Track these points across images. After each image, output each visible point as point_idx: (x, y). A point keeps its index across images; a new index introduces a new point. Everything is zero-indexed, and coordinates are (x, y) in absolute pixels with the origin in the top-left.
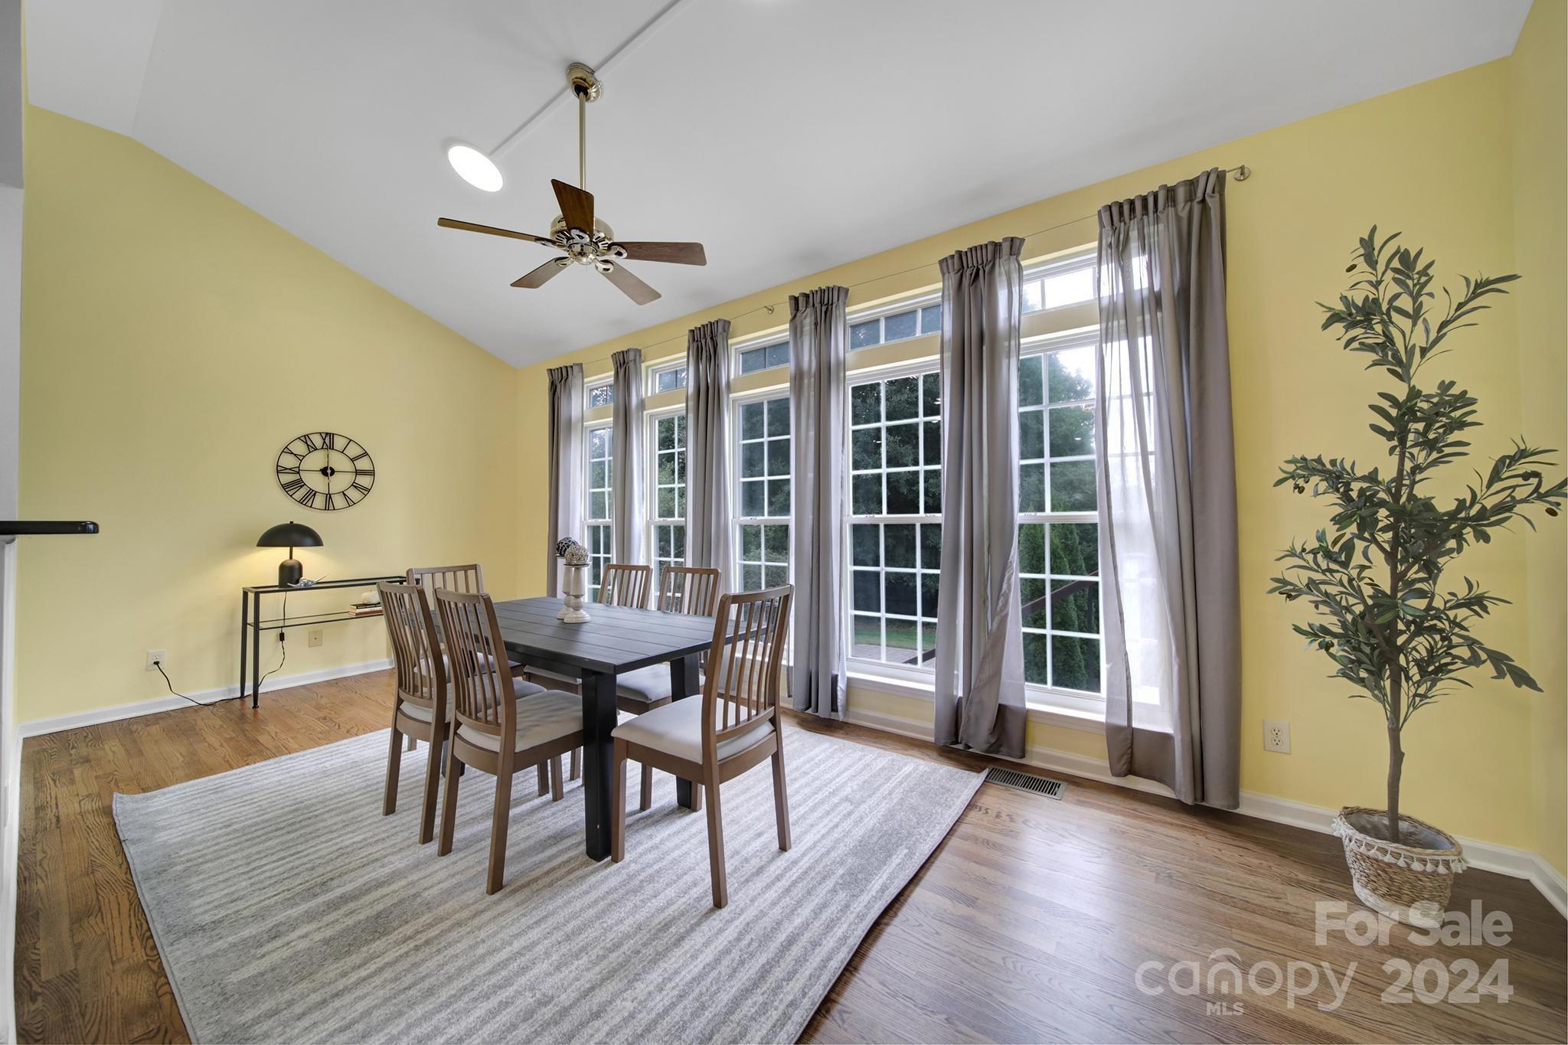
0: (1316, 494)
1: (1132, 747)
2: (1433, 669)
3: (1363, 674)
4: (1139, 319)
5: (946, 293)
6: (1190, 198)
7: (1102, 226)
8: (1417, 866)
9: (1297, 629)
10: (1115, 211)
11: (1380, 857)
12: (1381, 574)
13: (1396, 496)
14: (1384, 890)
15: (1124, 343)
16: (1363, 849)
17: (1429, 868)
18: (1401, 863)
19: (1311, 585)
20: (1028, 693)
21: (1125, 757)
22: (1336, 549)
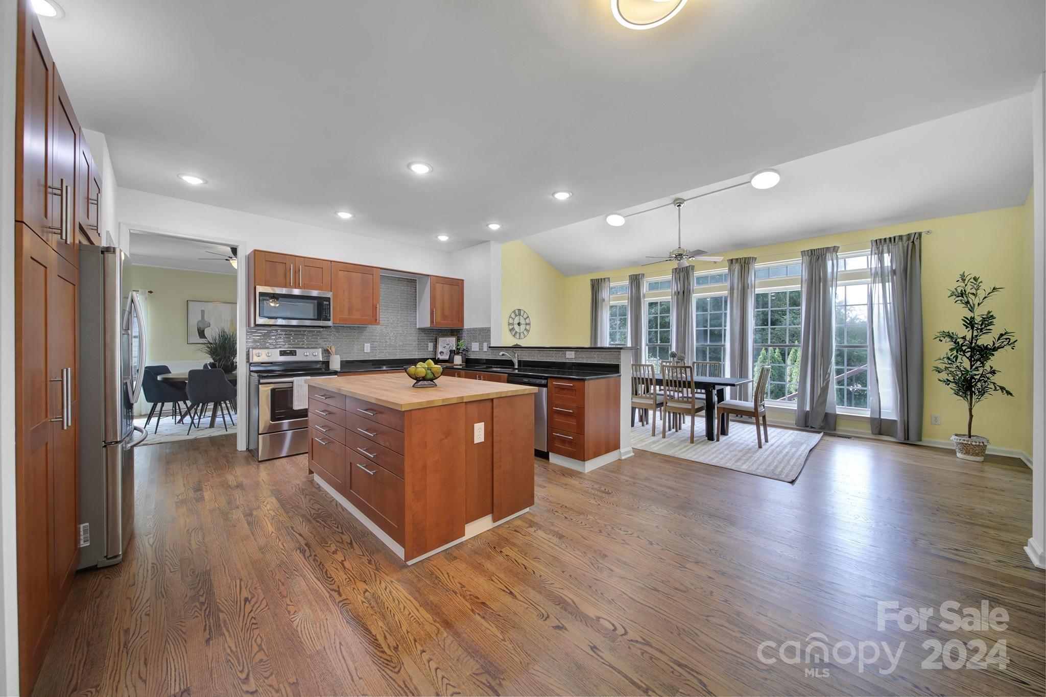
0: (946, 342)
1: (880, 425)
2: (982, 392)
3: (961, 393)
4: (887, 278)
5: (804, 261)
6: (909, 239)
7: (872, 245)
8: (974, 443)
9: (939, 380)
10: (878, 242)
11: (963, 442)
12: (966, 364)
13: (971, 343)
14: (964, 452)
15: (881, 284)
16: (958, 441)
17: (977, 444)
18: (969, 443)
19: (946, 368)
20: (837, 409)
21: (878, 429)
22: (952, 357)
